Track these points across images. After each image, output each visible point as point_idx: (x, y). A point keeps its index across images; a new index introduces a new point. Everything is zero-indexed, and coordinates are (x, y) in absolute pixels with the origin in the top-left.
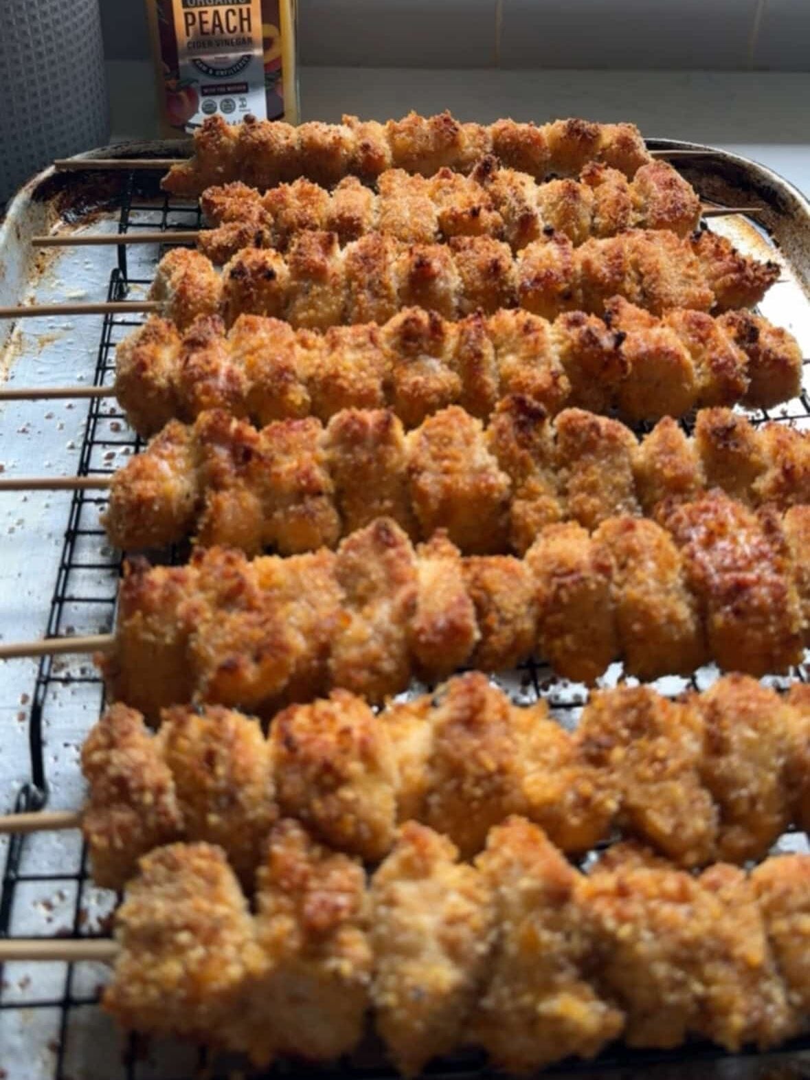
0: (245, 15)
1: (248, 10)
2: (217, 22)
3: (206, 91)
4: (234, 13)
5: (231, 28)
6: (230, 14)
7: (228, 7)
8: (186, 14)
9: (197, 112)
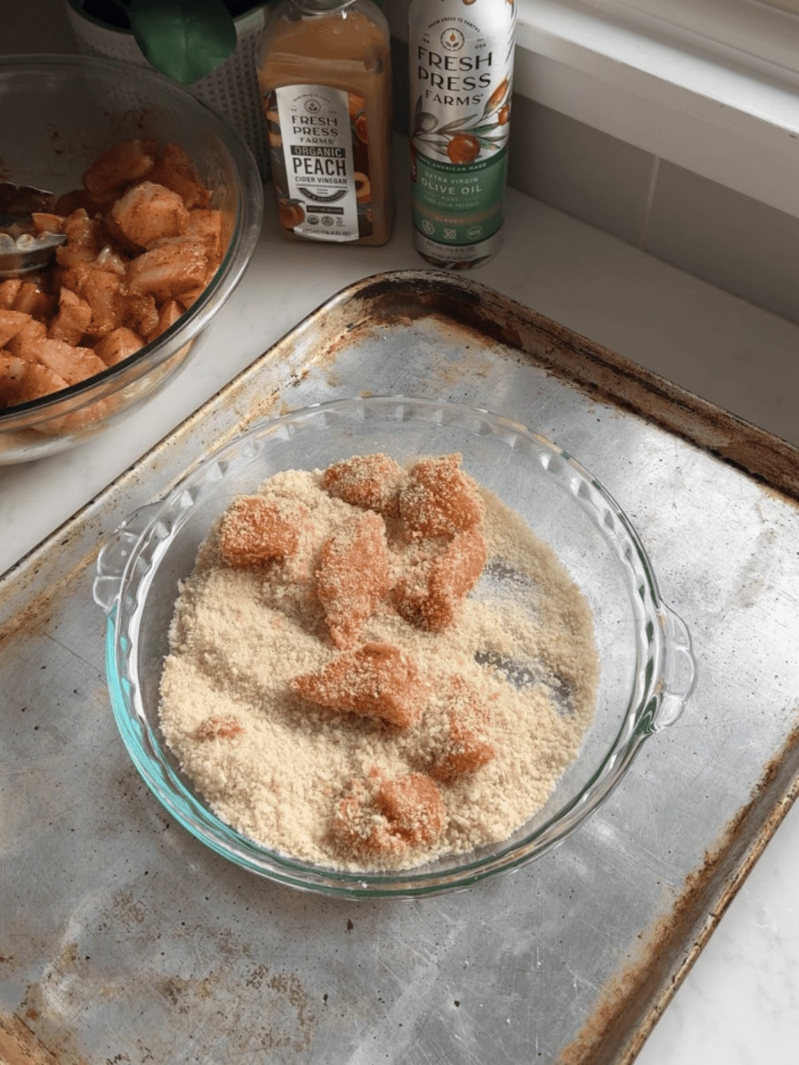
0: (341, 165)
1: (343, 162)
2: (318, 167)
3: (310, 209)
4: (332, 163)
5: (330, 172)
6: (329, 163)
7: (327, 158)
8: (294, 159)
9: (304, 222)
